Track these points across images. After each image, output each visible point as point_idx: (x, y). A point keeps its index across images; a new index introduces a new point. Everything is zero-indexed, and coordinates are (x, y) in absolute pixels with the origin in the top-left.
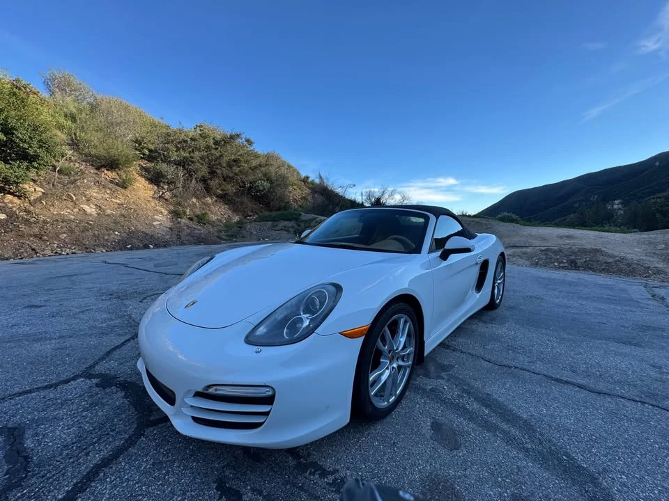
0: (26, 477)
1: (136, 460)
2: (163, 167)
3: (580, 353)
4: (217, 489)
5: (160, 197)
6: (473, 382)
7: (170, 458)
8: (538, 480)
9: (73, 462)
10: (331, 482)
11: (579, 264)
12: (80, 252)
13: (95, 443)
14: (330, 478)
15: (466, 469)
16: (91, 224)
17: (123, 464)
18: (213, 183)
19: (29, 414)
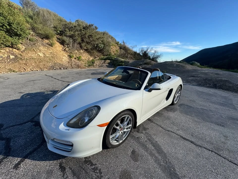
0: (9, 155)
1: (39, 153)
2: (65, 38)
3: (198, 128)
4: (59, 166)
5: (64, 50)
6: (153, 136)
7: (49, 154)
8: (159, 176)
9: (22, 152)
10: (93, 168)
11: (217, 86)
12: (39, 70)
13: (29, 146)
14: (94, 167)
15: (137, 169)
16: (42, 60)
17: (35, 154)
18: (83, 45)
19: (13, 134)
